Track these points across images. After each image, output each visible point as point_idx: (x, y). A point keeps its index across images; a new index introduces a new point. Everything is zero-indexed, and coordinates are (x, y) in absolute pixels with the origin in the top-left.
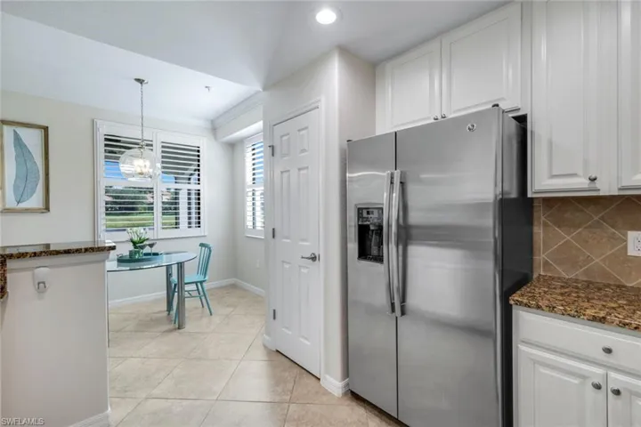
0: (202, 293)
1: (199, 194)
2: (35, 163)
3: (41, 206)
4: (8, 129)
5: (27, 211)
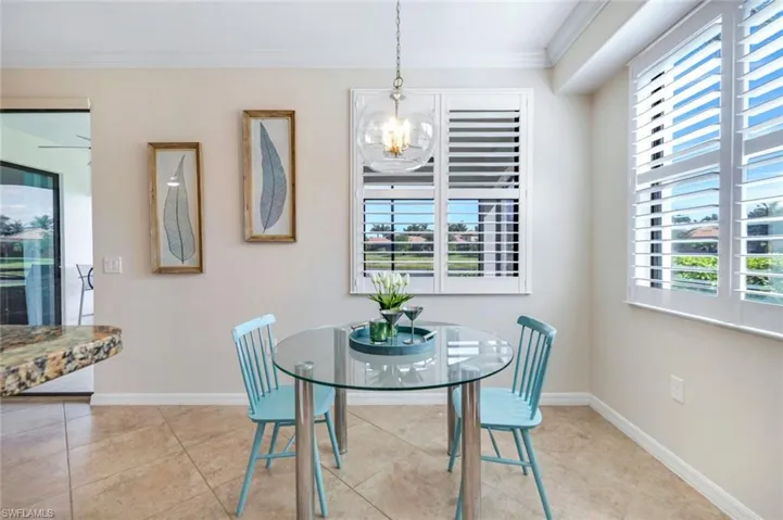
0: (527, 460)
1: (516, 208)
2: (281, 169)
3: (286, 232)
4: (255, 124)
5: (274, 240)
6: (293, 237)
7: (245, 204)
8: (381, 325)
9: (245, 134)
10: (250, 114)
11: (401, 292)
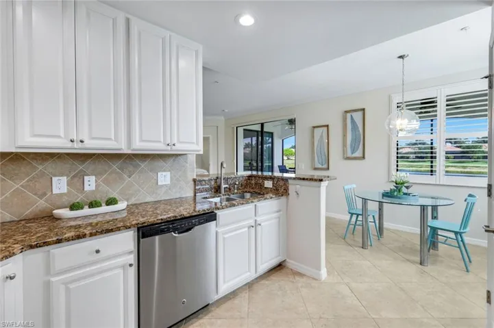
2: (359, 131)
3: (361, 155)
4: (349, 115)
5: (355, 158)
6: (364, 157)
7: (344, 145)
8: (395, 191)
9: (345, 120)
10: (346, 112)
11: (406, 180)
